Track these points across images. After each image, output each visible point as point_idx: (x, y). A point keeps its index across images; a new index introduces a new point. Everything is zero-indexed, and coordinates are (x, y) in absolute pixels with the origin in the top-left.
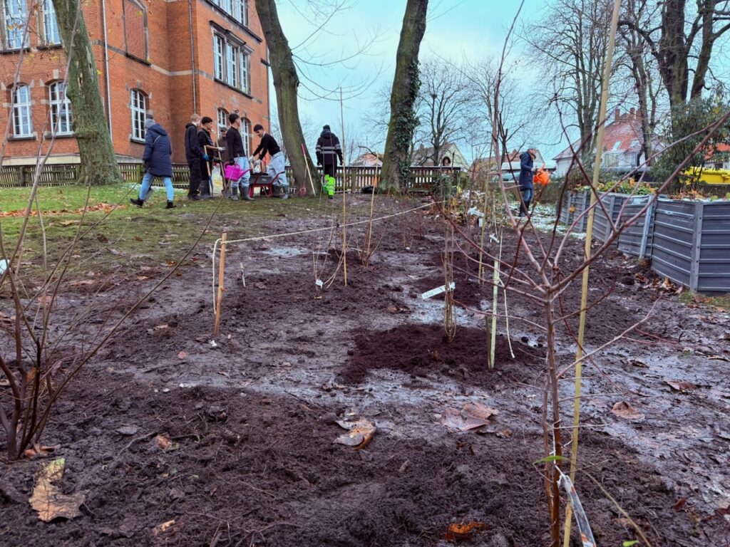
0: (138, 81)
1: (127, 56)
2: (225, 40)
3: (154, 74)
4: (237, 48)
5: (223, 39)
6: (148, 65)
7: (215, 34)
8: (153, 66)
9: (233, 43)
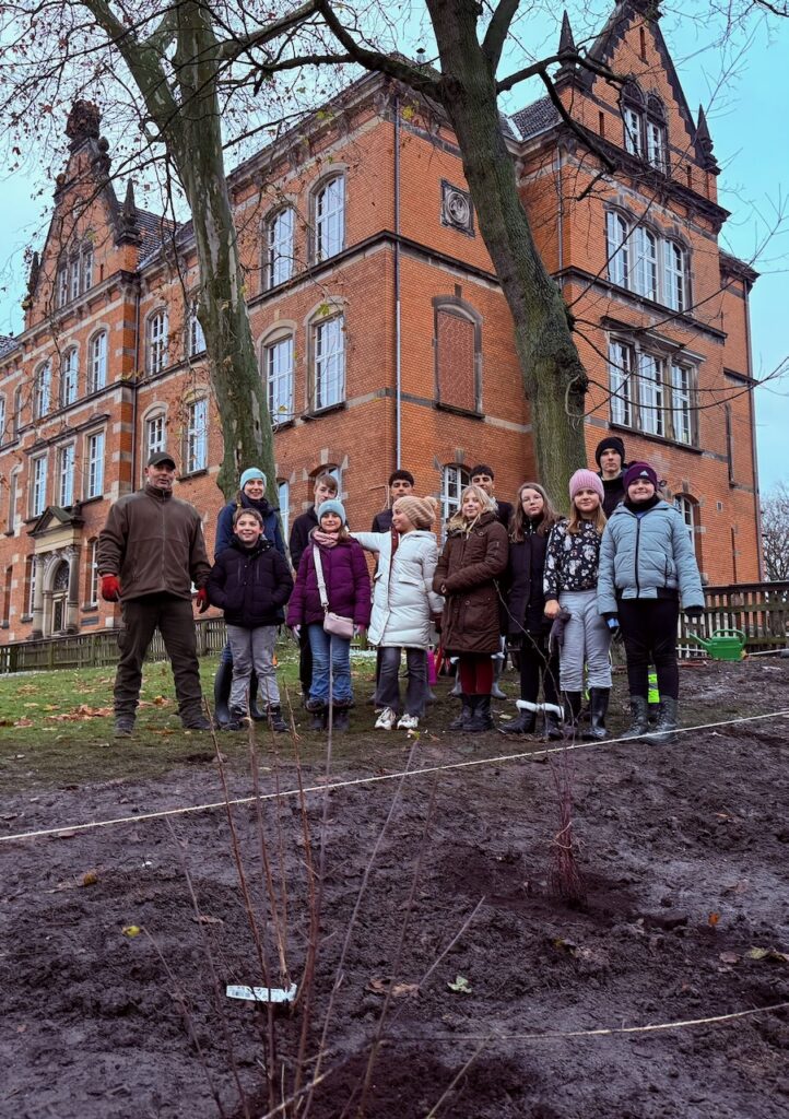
0: (459, 449)
1: (439, 407)
2: (637, 347)
3: (490, 433)
4: (665, 361)
5: (632, 347)
6: (478, 418)
7: (614, 340)
8: (490, 420)
9: (656, 351)
